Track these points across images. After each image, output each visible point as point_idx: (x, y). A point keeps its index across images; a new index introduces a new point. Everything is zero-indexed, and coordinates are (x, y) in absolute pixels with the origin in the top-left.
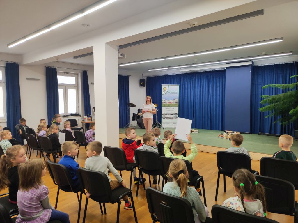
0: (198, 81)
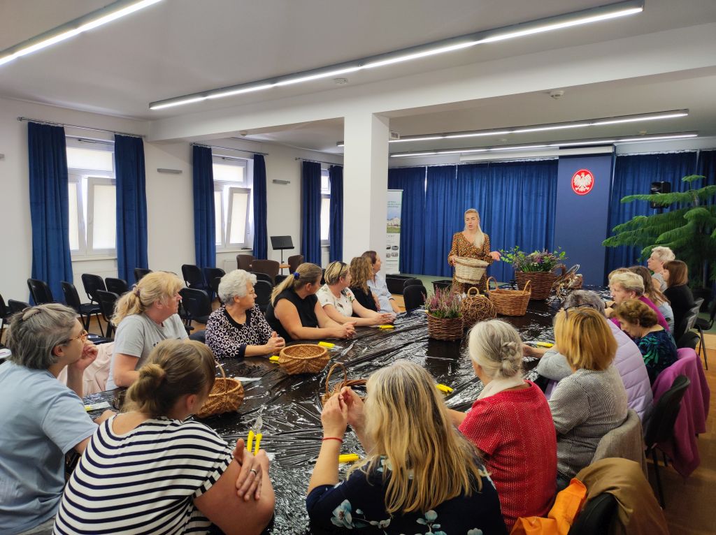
0: (497, 182)
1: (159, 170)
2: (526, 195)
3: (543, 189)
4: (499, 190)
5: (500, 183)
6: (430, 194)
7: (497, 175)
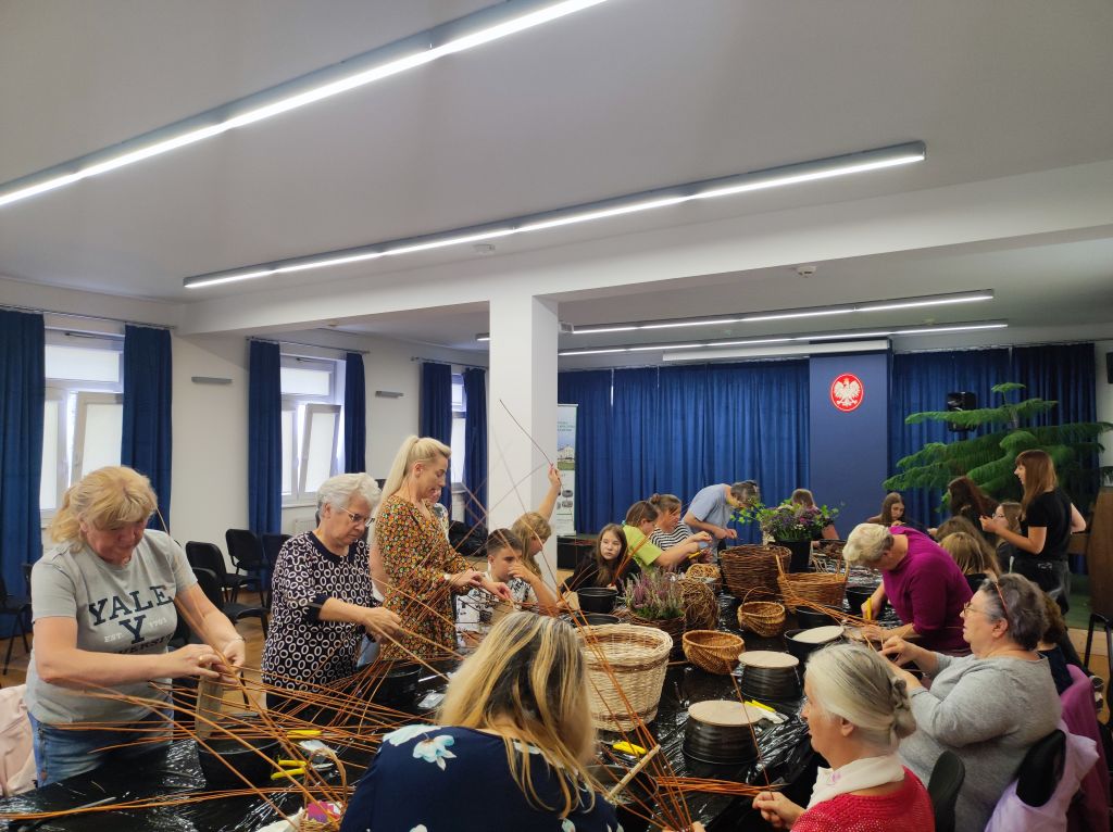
0: (720, 392)
1: (195, 380)
2: (764, 413)
3: (789, 404)
4: (723, 405)
5: (724, 394)
6: (619, 409)
7: (719, 381)
